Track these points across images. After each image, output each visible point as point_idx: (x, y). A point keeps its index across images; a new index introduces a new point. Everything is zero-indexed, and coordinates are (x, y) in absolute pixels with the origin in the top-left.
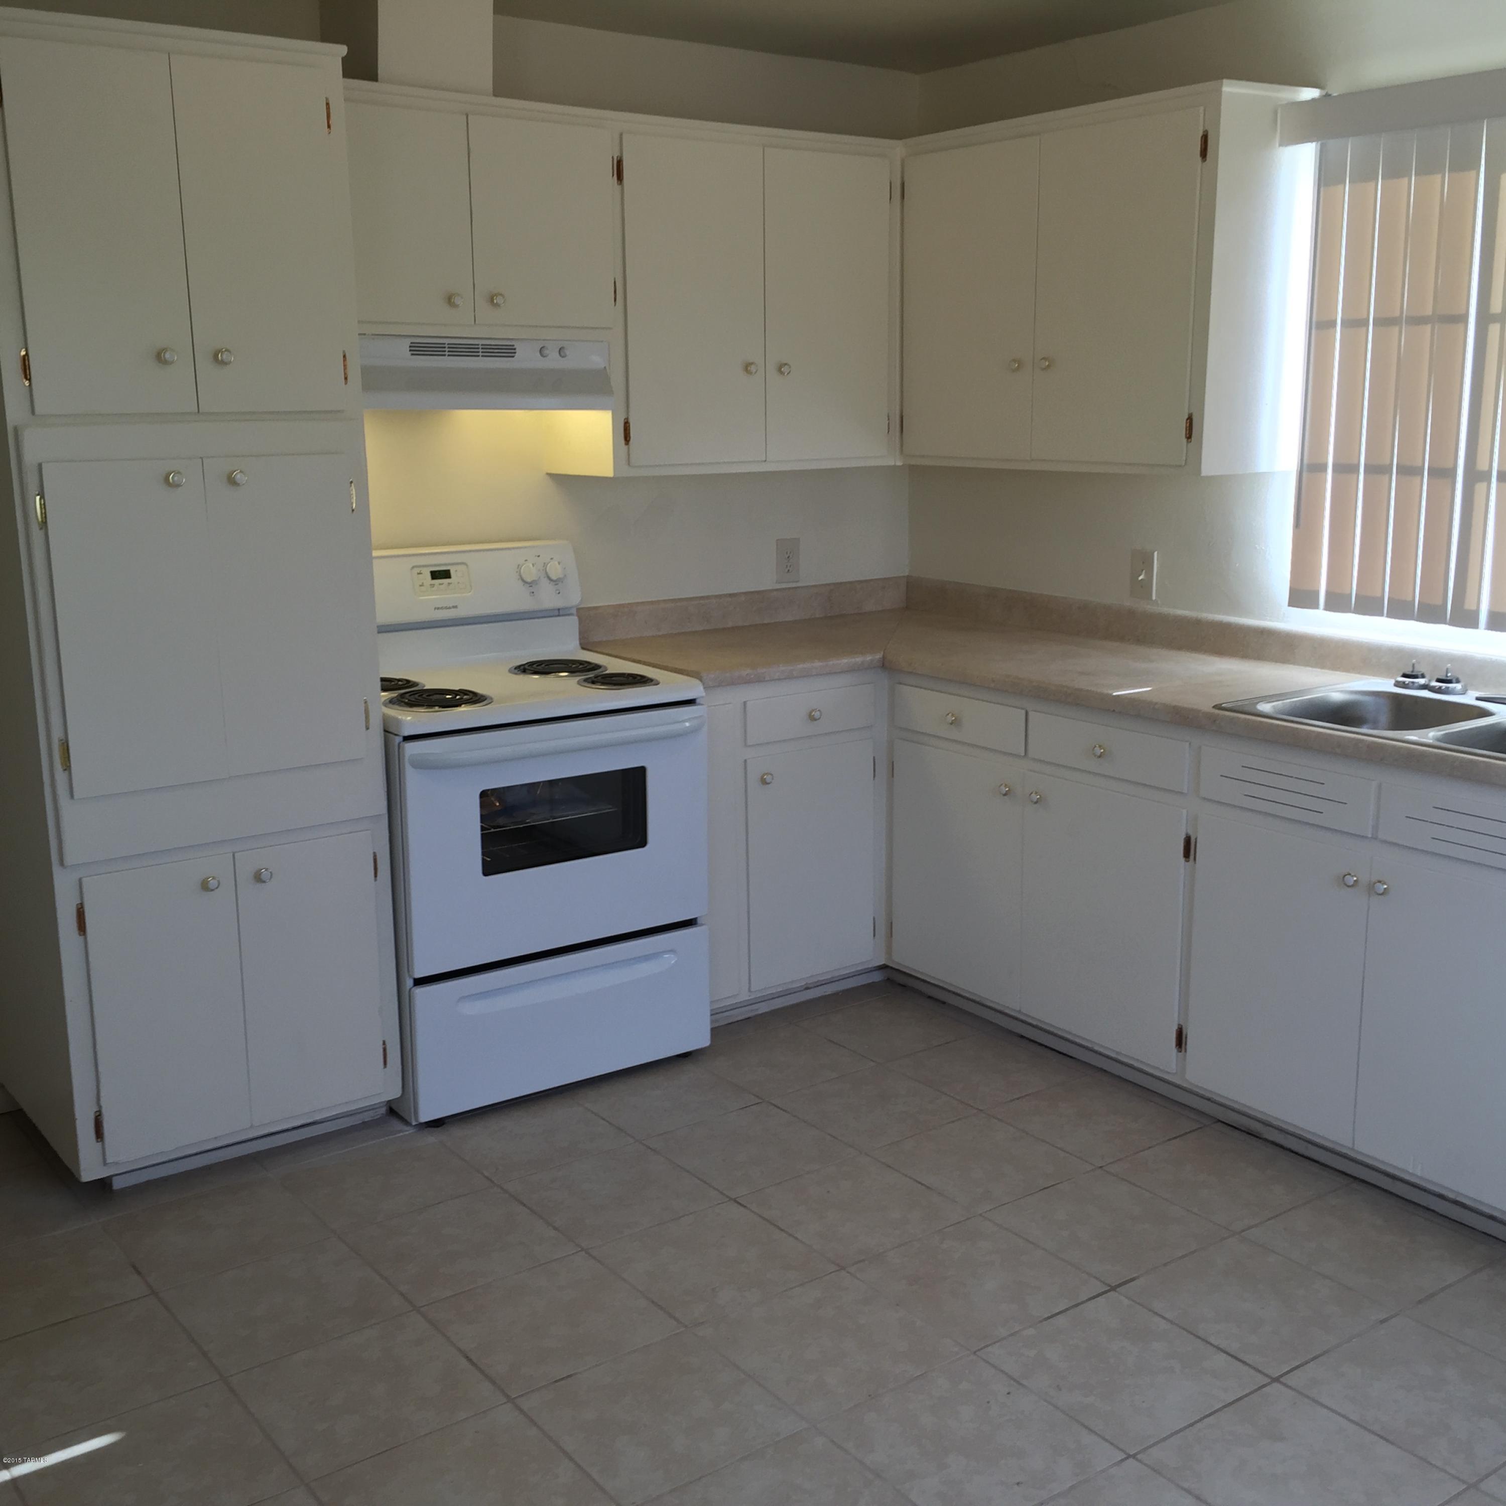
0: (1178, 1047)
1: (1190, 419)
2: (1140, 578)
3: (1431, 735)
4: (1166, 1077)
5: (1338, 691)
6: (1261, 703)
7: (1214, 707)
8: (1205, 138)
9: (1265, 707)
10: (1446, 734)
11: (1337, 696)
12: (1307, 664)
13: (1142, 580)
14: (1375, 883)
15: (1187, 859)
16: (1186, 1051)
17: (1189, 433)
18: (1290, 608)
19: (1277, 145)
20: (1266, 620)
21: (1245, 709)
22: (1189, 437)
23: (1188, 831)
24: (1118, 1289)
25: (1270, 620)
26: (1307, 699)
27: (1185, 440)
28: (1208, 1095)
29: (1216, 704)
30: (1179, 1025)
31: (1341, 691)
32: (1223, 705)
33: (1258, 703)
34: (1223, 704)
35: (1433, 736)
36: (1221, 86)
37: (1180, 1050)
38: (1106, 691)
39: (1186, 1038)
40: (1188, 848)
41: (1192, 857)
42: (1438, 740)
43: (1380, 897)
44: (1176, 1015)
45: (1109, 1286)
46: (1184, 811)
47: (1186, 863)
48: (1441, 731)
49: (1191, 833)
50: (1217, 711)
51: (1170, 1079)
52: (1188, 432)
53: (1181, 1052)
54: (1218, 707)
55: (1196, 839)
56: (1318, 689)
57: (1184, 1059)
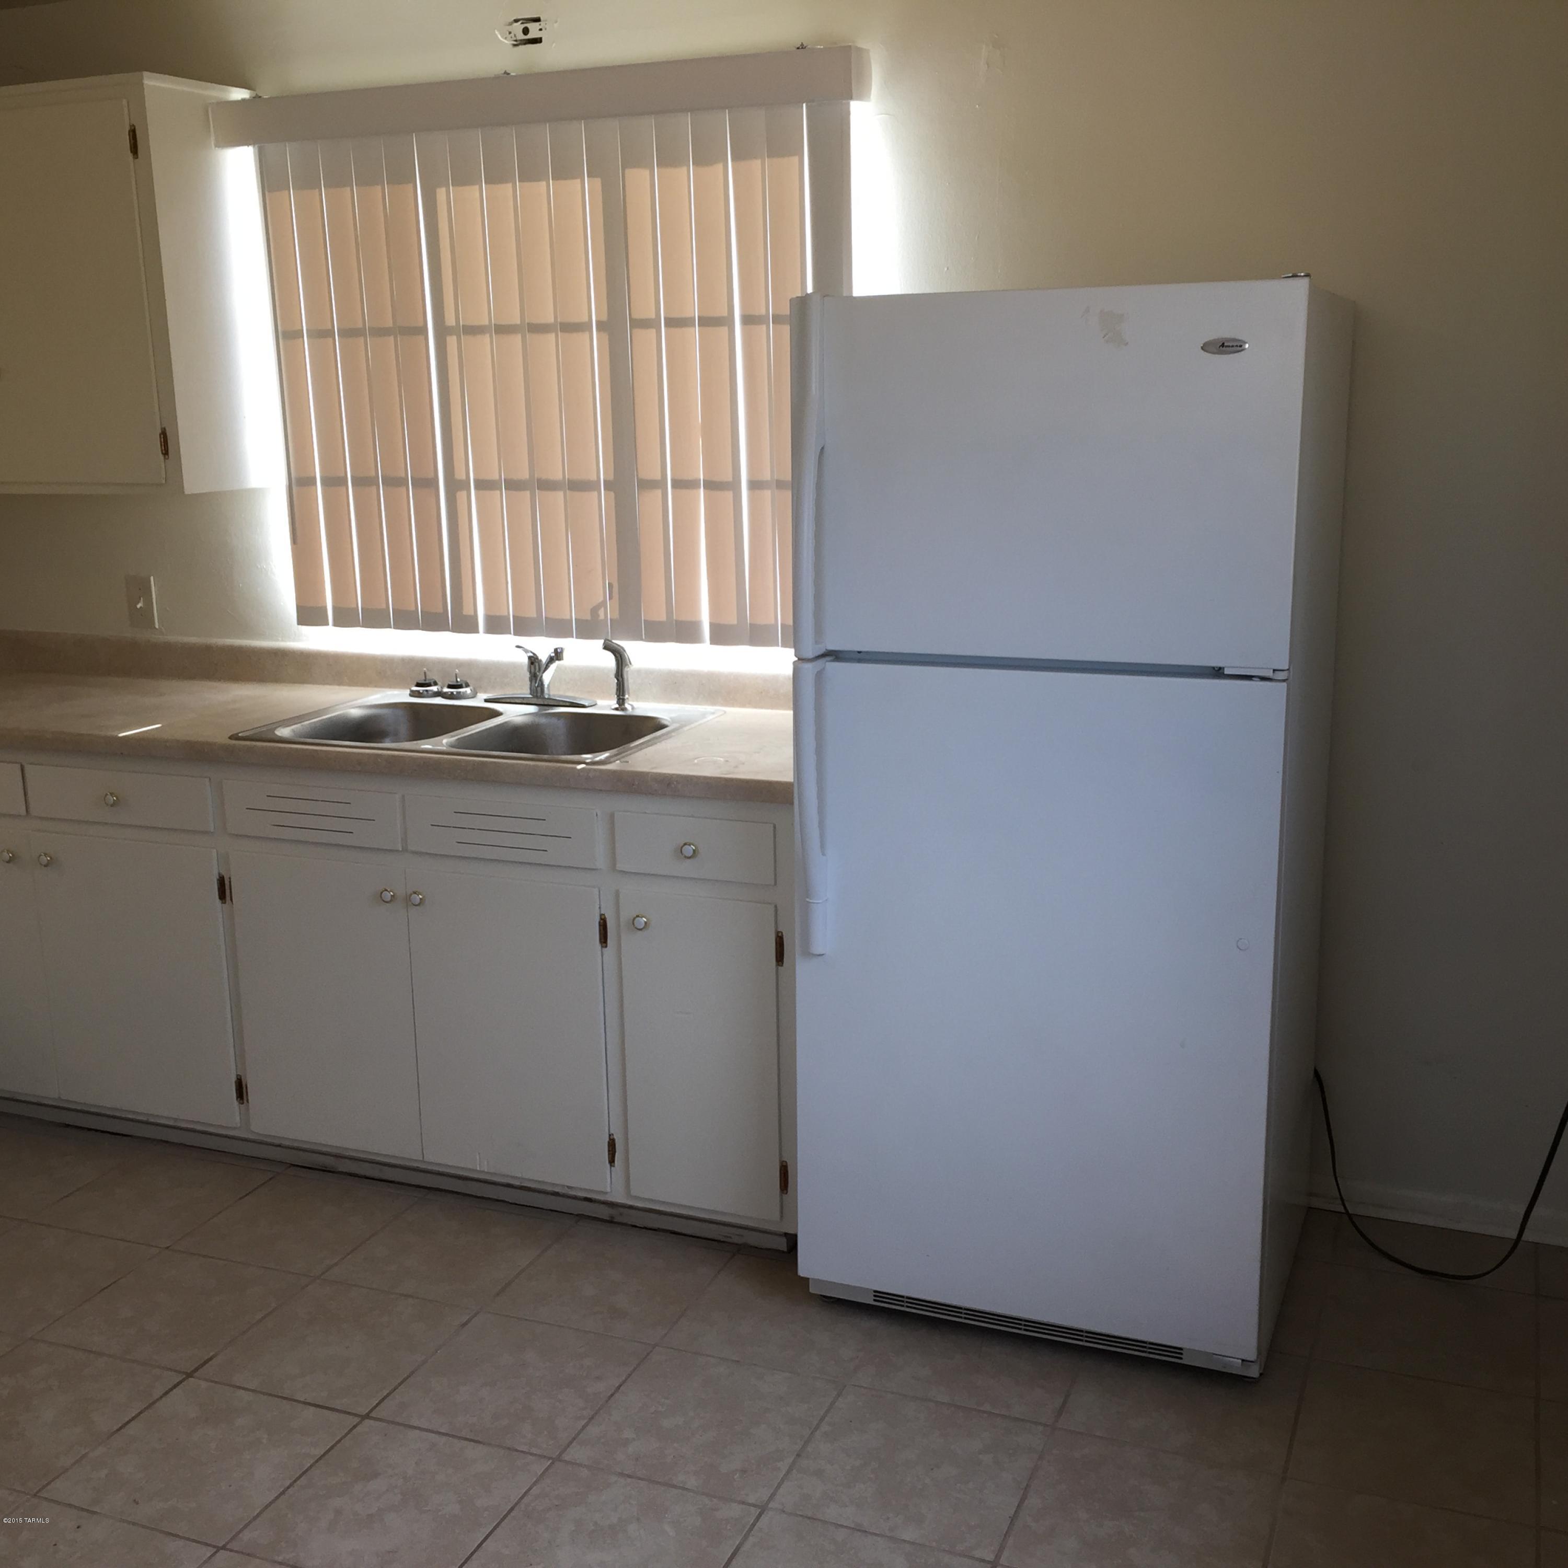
0: (239, 1099)
1: (164, 434)
2: (139, 606)
3: (445, 741)
4: (231, 1133)
5: (357, 707)
6: (279, 729)
7: (230, 738)
8: (133, 133)
9: (284, 732)
10: (458, 739)
11: (356, 712)
12: (324, 682)
13: (141, 607)
14: (411, 895)
15: (224, 901)
16: (248, 1101)
17: (165, 449)
18: (300, 626)
19: (213, 146)
20: (278, 640)
21: (265, 736)
22: (166, 453)
23: (221, 872)
24: (196, 1374)
25: (282, 641)
26: (326, 719)
27: (162, 457)
28: (277, 1142)
29: (232, 734)
30: (237, 1075)
31: (360, 707)
32: (240, 735)
33: (275, 728)
34: (240, 733)
35: (447, 743)
36: (142, 79)
37: (241, 1101)
38: (110, 733)
39: (247, 1088)
40: (223, 890)
41: (228, 898)
42: (452, 746)
43: (418, 907)
44: (233, 1067)
45: (184, 1373)
46: (214, 852)
47: (223, 905)
48: (454, 736)
49: (223, 873)
50: (234, 742)
51: (237, 1135)
52: (163, 448)
53: (243, 1103)
54: (234, 737)
55: (230, 878)
56: (337, 707)
57: (248, 1109)
